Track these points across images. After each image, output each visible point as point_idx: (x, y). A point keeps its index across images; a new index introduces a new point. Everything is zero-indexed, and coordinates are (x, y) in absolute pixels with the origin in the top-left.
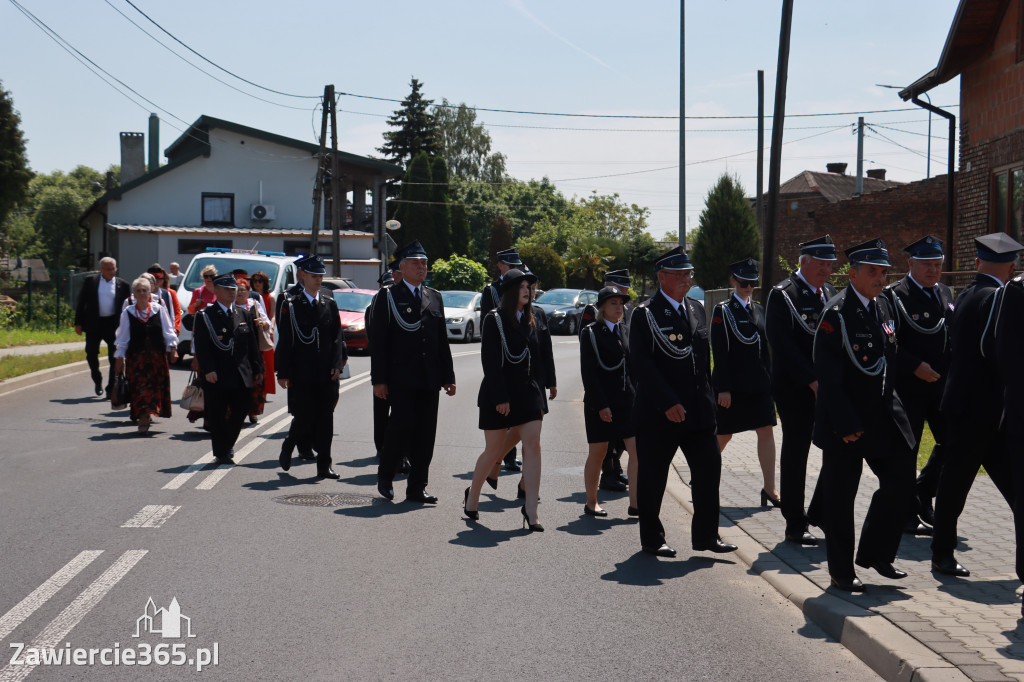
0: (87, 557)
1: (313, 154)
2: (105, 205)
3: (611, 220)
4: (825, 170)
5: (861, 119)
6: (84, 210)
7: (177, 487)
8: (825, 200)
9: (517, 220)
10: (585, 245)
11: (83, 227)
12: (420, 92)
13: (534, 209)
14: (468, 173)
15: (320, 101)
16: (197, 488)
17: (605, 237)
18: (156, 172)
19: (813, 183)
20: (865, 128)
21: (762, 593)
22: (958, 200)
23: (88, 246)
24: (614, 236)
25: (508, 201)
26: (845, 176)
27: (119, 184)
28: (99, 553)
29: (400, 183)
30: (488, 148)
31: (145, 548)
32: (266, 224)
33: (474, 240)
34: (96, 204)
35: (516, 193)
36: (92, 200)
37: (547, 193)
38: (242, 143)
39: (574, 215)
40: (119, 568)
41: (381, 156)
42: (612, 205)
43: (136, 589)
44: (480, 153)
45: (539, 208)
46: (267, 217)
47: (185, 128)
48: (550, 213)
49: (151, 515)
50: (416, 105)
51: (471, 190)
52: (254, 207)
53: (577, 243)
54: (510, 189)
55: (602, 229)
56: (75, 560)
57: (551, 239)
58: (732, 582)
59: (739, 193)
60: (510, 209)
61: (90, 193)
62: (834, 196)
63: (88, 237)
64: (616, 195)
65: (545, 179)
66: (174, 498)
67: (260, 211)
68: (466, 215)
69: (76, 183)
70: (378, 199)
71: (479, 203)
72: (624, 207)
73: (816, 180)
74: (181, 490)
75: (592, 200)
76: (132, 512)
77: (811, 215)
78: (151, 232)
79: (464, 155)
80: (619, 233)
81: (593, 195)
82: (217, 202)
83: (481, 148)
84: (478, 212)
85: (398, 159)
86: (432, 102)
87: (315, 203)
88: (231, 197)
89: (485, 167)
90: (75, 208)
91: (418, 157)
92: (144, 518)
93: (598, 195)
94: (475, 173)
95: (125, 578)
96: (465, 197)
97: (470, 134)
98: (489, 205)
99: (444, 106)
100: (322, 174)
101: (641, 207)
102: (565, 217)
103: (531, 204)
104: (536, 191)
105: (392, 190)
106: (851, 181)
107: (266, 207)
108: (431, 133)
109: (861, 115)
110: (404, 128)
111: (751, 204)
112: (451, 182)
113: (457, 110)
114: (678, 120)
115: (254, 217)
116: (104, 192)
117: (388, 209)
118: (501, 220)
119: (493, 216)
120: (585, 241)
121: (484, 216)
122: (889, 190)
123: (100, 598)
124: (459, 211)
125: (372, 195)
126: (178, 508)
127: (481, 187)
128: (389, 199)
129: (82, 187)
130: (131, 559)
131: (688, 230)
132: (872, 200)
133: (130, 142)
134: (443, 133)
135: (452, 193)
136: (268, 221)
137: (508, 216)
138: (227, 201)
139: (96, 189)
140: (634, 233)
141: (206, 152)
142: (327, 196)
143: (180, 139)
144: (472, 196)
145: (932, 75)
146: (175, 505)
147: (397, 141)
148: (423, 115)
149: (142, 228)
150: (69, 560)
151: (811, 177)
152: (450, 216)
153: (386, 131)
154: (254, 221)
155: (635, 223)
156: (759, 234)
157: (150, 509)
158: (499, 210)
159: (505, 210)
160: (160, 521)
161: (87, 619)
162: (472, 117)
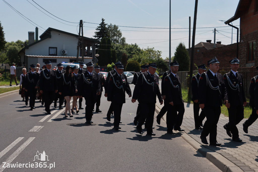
0: (20, 139)
1: (77, 37)
2: (25, 50)
3: (152, 54)
4: (206, 42)
5: (215, 29)
6: (19, 51)
7: (43, 121)
8: (206, 49)
9: (128, 54)
10: (146, 60)
11: (19, 56)
12: (104, 22)
13: (133, 51)
14: (116, 42)
15: (79, 24)
16: (48, 122)
17: (150, 58)
18: (37, 42)
19: (203, 45)
20: (216, 31)
21: (190, 148)
22: (239, 49)
23: (20, 61)
24: (153, 58)
25: (126, 49)
26: (211, 43)
27: (28, 45)
28: (23, 138)
29: (99, 45)
30: (121, 36)
31: (35, 137)
32: (65, 55)
33: (117, 59)
34: (22, 50)
35: (128, 47)
36: (21, 49)
37: (136, 47)
38: (59, 34)
39: (143, 53)
40: (28, 142)
41: (94, 38)
42: (153, 50)
43: (32, 147)
44: (119, 37)
45: (134, 51)
46: (65, 53)
47: (45, 31)
48: (137, 52)
49: (36, 128)
50: (103, 25)
51: (117, 46)
52: (62, 51)
53: (144, 60)
54: (127, 46)
55: (150, 56)
56: (17, 140)
57: (137, 59)
58: (182, 145)
59: (184, 47)
60: (127, 51)
61: (20, 47)
62: (208, 48)
63: (20, 58)
64: (153, 48)
65: (136, 44)
66: (42, 124)
67: (64, 52)
68: (116, 53)
69: (17, 45)
70: (93, 49)
71: (119, 50)
72: (155, 51)
73: (204, 44)
74: (44, 122)
75: (147, 49)
76: (31, 128)
77: (202, 53)
78: (36, 57)
79: (115, 38)
80: (154, 58)
81: (148, 48)
82: (53, 49)
83: (119, 36)
84: (119, 52)
85: (99, 39)
86: (107, 24)
87: (77, 50)
88: (56, 48)
89: (120, 41)
90: (17, 51)
91: (103, 38)
92: (34, 129)
93: (149, 48)
94: (118, 42)
95: (30, 144)
96: (115, 48)
97: (117, 32)
98: (122, 50)
99: (111, 25)
100: (79, 42)
101: (160, 51)
102: (141, 53)
103: (132, 50)
104: (133, 47)
105: (97, 46)
106: (212, 45)
107: (65, 51)
108: (107, 32)
109: (215, 28)
110: (100, 31)
111: (187, 50)
112: (112, 45)
113: (113, 26)
114: (169, 29)
115: (62, 53)
116: (24, 47)
117: (96, 51)
118: (124, 54)
119: (122, 53)
120: (146, 59)
121: (120, 53)
122: (222, 47)
123: (23, 149)
124: (114, 52)
125: (92, 48)
126: (43, 126)
127: (120, 46)
128: (96, 49)
129: (19, 45)
130: (31, 139)
131: (171, 57)
132: (218, 49)
133: (31, 34)
134: (110, 32)
135: (112, 47)
136: (66, 54)
137: (126, 53)
138: (55, 49)
139: (22, 46)
140: (158, 58)
141: (50, 37)
142: (80, 48)
143: (43, 33)
144: (117, 48)
145: (233, 18)
146: (42, 126)
147: (98, 34)
148: (105, 27)
149: (34, 56)
150: (16, 140)
151: (202, 44)
152: (111, 53)
153: (96, 32)
154: (62, 54)
155: (158, 55)
156: (189, 58)
157: (36, 127)
158: (124, 51)
159: (125, 52)
160: (38, 130)
161: (20, 155)
162: (117, 28)
